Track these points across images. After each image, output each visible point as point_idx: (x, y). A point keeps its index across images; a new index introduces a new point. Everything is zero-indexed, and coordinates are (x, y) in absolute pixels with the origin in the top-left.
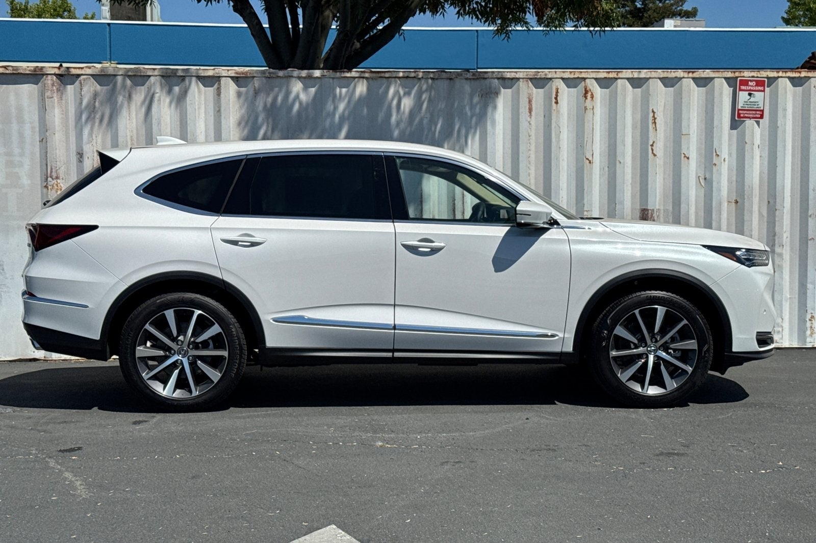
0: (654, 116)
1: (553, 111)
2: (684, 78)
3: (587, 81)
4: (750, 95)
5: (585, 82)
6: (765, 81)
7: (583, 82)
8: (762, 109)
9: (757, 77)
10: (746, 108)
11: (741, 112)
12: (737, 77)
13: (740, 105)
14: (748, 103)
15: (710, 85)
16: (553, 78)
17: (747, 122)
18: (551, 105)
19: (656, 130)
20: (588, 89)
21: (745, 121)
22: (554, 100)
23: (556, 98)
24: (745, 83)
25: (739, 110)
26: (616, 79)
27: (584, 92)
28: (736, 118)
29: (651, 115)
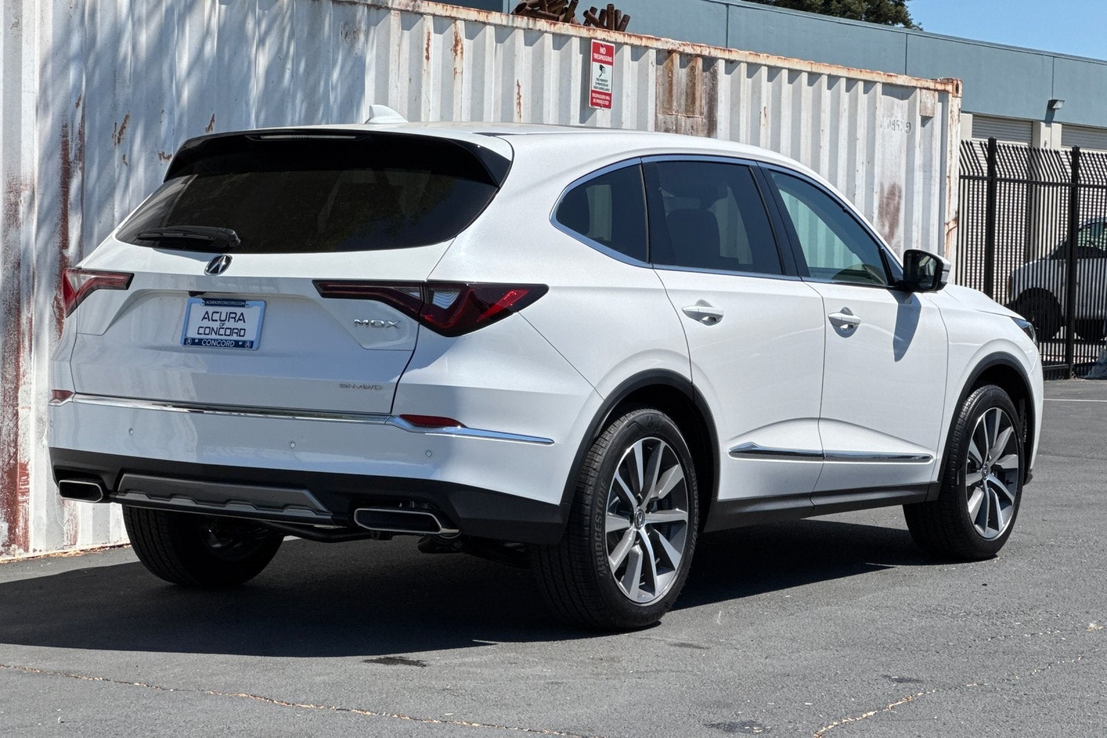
0: (519, 94)
1: (423, 72)
2: (546, 32)
3: (458, 22)
4: (601, 68)
5: (456, 25)
6: (612, 47)
7: (453, 25)
8: (610, 92)
9: (608, 41)
10: (598, 90)
11: (594, 95)
12: (591, 38)
13: (593, 84)
14: (600, 82)
15: (565, 47)
16: (425, 14)
17: (598, 110)
18: (421, 62)
19: (520, 116)
20: (458, 38)
21: (596, 109)
22: (425, 54)
23: (427, 50)
24: (597, 48)
25: (593, 91)
26: (485, 24)
27: (454, 43)
28: (590, 105)
29: (516, 90)
